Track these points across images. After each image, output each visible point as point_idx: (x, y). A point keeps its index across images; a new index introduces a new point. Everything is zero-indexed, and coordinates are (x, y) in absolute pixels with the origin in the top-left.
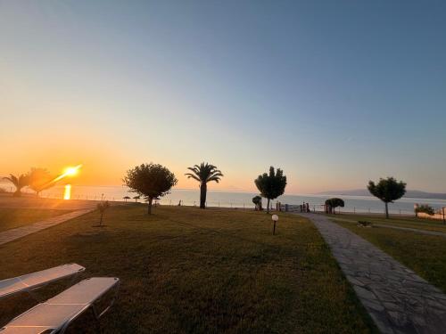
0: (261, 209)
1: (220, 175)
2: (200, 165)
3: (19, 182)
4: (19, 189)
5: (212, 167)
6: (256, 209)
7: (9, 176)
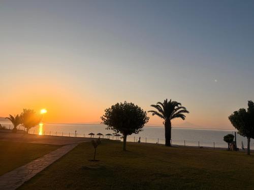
0: (236, 149)
1: (186, 111)
2: (163, 102)
3: (15, 120)
4: (15, 126)
5: (176, 104)
6: (229, 149)
7: (9, 117)
